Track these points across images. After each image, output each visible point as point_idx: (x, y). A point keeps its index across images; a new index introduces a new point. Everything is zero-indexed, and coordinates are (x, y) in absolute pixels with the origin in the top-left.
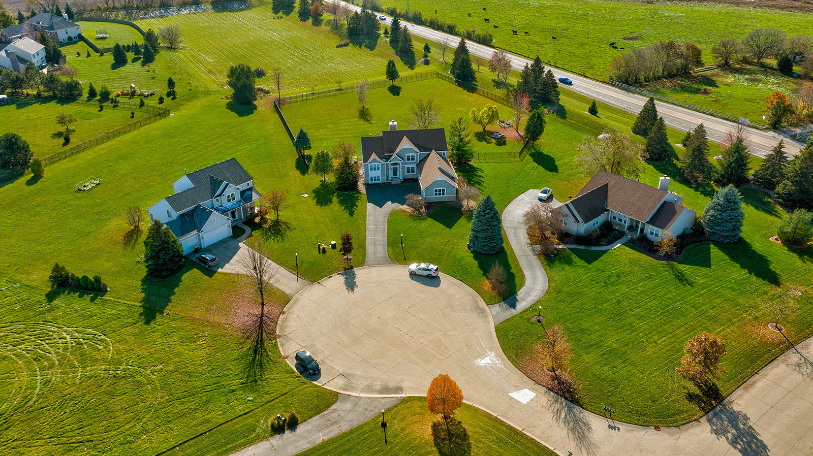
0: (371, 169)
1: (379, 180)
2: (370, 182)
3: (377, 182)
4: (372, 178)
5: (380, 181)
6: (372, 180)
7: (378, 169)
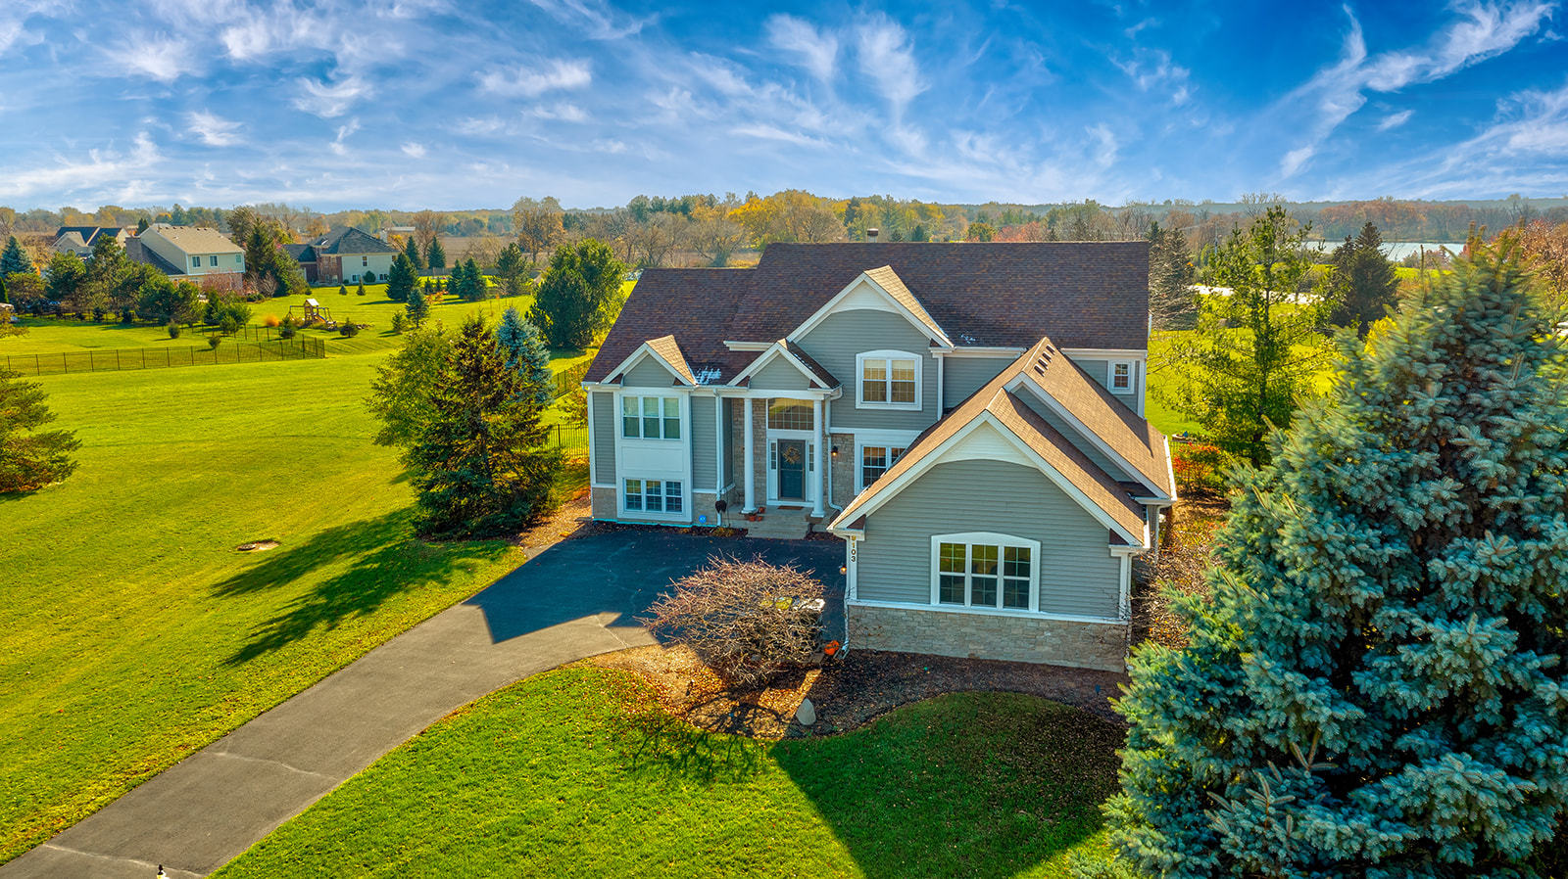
0: (630, 427)
1: (675, 505)
2: (623, 514)
3: (663, 516)
4: (633, 484)
5: (684, 517)
6: (633, 502)
7: (672, 430)
